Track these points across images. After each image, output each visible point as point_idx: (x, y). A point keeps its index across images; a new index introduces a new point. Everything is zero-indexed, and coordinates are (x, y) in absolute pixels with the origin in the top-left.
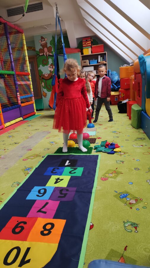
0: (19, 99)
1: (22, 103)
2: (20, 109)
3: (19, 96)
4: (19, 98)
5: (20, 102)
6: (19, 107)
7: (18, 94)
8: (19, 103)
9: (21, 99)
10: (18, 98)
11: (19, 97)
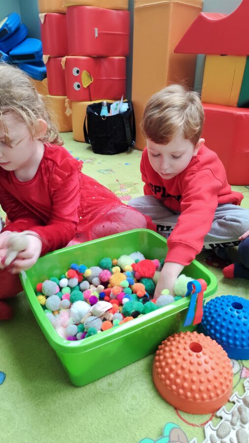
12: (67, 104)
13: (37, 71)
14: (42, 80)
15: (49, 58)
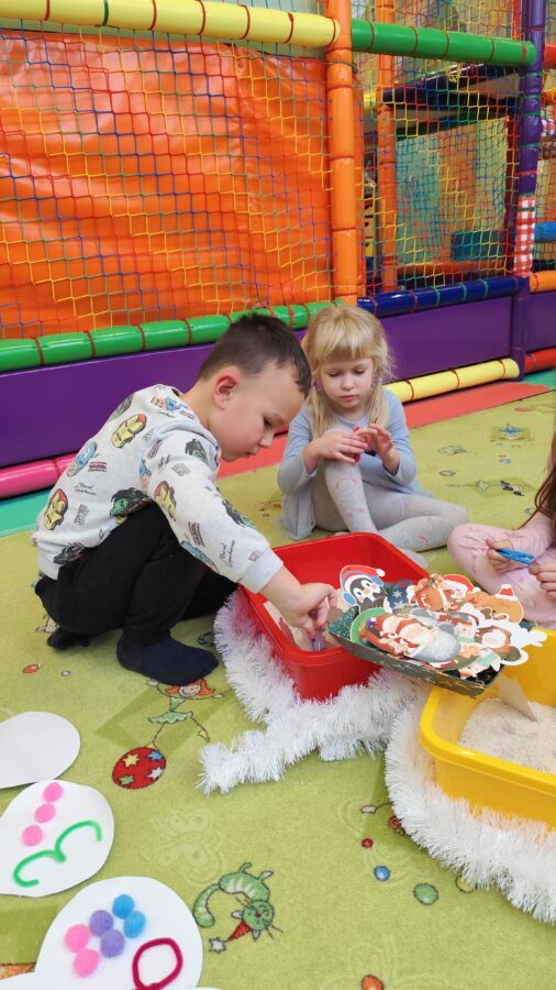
0: (524, 238)
1: (539, 266)
2: (513, 302)
3: (529, 221)
4: (529, 231)
5: (524, 258)
6: (513, 295)
7: (525, 204)
8: (520, 263)
9: (536, 242)
10: (520, 232)
11: (524, 227)
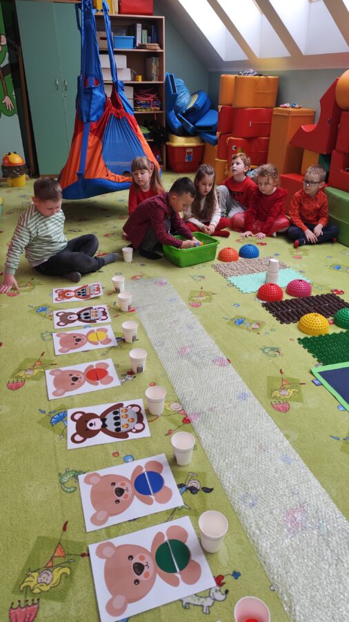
12: (226, 167)
13: (211, 139)
14: (215, 145)
15: (221, 135)
